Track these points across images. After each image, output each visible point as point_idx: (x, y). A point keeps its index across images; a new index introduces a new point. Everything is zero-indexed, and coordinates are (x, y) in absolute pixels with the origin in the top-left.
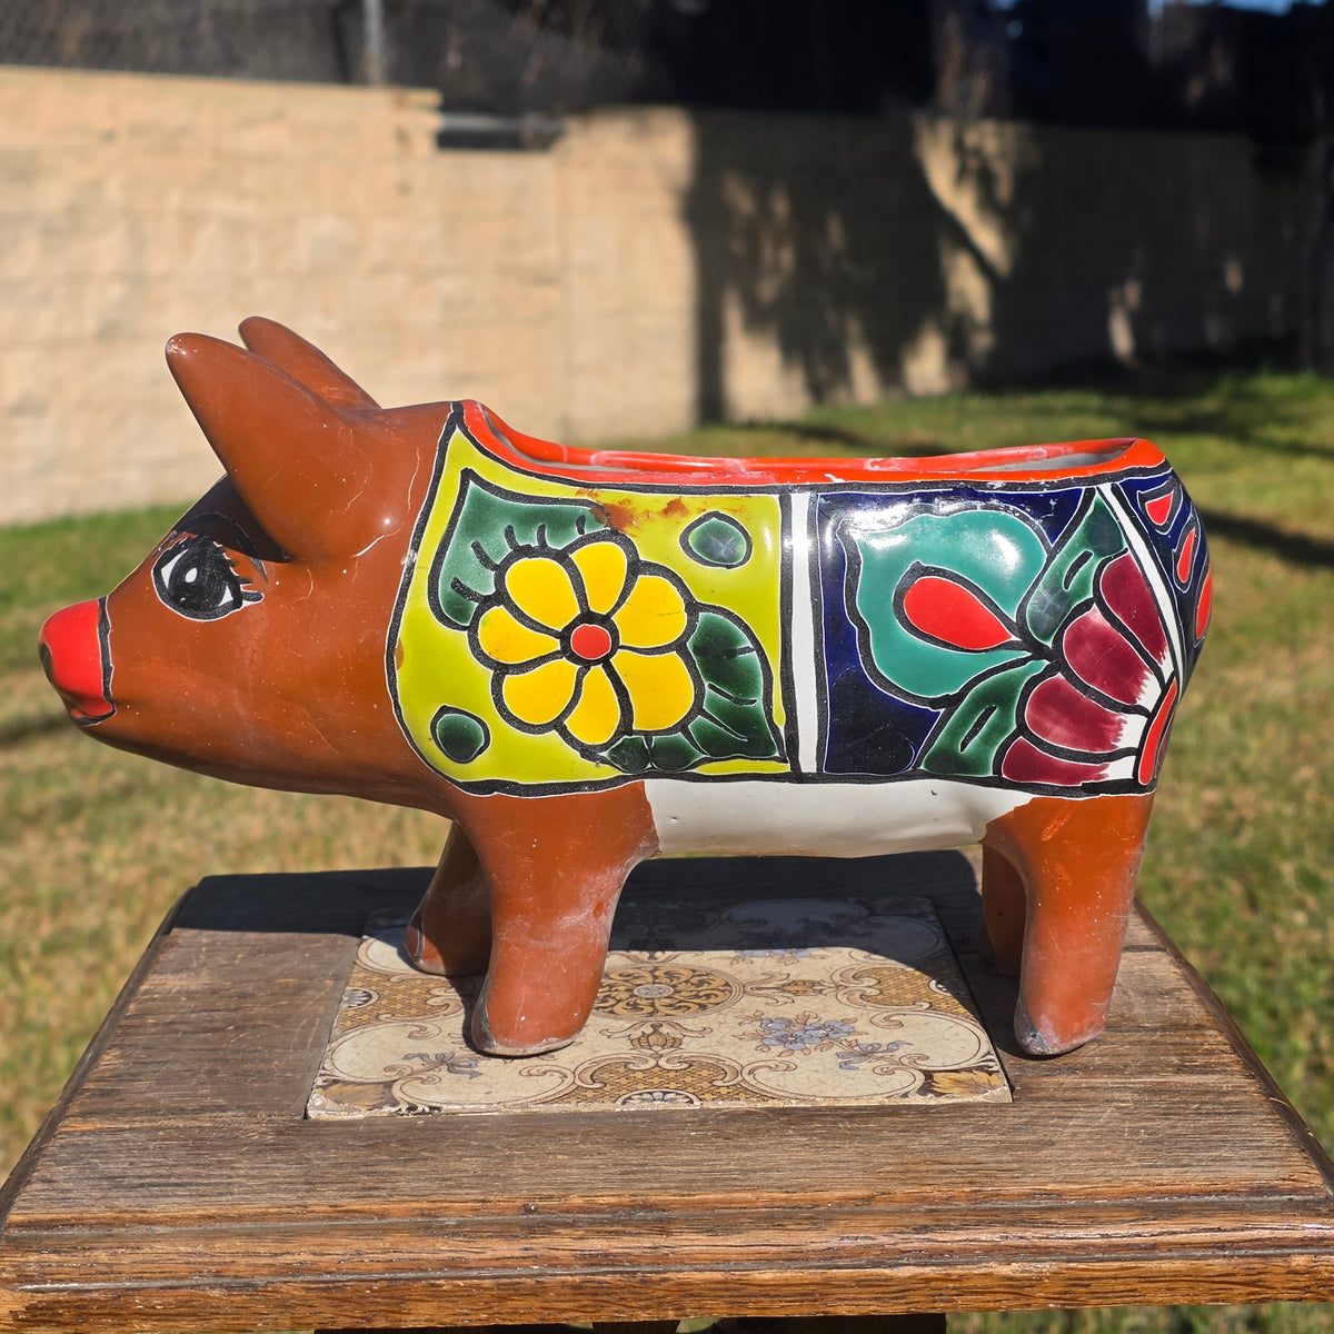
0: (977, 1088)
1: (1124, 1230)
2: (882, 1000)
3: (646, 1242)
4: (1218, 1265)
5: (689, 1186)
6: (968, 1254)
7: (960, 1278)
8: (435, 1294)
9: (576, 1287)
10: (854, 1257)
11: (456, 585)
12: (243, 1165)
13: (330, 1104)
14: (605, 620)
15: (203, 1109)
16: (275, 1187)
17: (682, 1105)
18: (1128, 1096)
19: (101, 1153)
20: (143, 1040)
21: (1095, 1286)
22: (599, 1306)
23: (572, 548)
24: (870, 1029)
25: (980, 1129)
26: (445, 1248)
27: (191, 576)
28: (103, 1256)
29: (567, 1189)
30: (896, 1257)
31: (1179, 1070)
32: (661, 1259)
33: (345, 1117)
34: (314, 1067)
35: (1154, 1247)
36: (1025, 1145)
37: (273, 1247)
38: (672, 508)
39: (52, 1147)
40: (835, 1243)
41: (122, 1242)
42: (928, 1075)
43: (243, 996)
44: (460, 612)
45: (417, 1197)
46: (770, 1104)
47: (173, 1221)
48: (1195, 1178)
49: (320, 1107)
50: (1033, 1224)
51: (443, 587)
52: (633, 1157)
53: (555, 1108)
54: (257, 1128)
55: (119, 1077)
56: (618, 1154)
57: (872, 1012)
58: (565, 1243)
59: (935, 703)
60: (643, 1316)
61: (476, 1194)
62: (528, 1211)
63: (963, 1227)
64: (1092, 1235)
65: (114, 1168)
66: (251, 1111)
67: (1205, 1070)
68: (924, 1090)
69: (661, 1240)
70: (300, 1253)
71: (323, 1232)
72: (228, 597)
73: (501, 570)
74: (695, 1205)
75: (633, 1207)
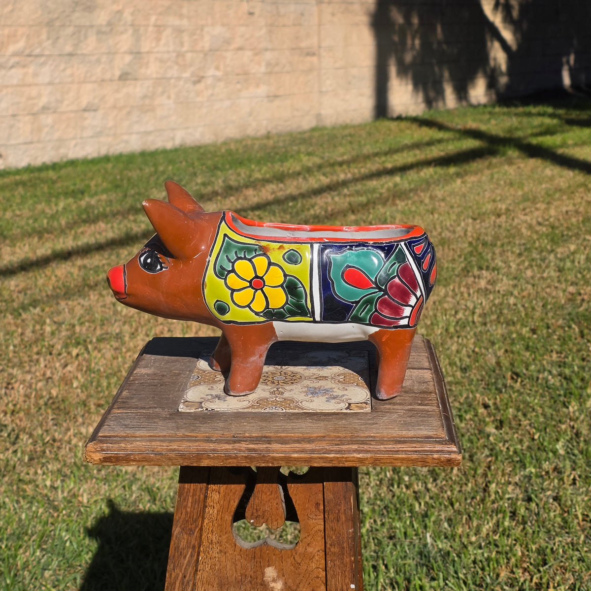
0: (362, 408)
1: (390, 446)
2: (344, 382)
3: (265, 446)
4: (415, 456)
5: (277, 432)
6: (349, 451)
7: (346, 458)
8: (209, 457)
9: (245, 457)
10: (318, 451)
11: (221, 267)
12: (160, 423)
13: (185, 407)
14: (262, 278)
15: (150, 408)
16: (168, 429)
17: (280, 411)
18: (402, 411)
19: (123, 418)
20: (134, 387)
21: (382, 461)
22: (252, 462)
23: (253, 258)
24: (338, 391)
25: (359, 419)
26: (212, 446)
27: (149, 261)
28: (123, 445)
29: (245, 432)
30: (330, 452)
31: (420, 405)
32: (268, 450)
33: (188, 411)
34: (181, 397)
35: (398, 451)
36: (370, 424)
37: (168, 444)
38: (281, 247)
39: (110, 417)
40: (314, 448)
41: (128, 441)
42: (350, 404)
43: (163, 376)
44: (222, 275)
45: (206, 432)
46: (304, 411)
47: (141, 437)
48: (411, 433)
49: (182, 408)
50: (367, 444)
51: (217, 267)
52: (264, 424)
53: (246, 410)
54: (165, 413)
55: (128, 398)
56: (260, 423)
57: (340, 386)
58: (244, 446)
59: (353, 303)
60: (263, 465)
61: (221, 432)
62: (234, 437)
63: (348, 444)
64: (382, 447)
65: (126, 423)
66: (163, 409)
67: (426, 405)
68: (347, 408)
69: (268, 446)
70: (174, 446)
71: (181, 441)
72: (159, 267)
73: (233, 263)
74: (278, 437)
75: (262, 437)
